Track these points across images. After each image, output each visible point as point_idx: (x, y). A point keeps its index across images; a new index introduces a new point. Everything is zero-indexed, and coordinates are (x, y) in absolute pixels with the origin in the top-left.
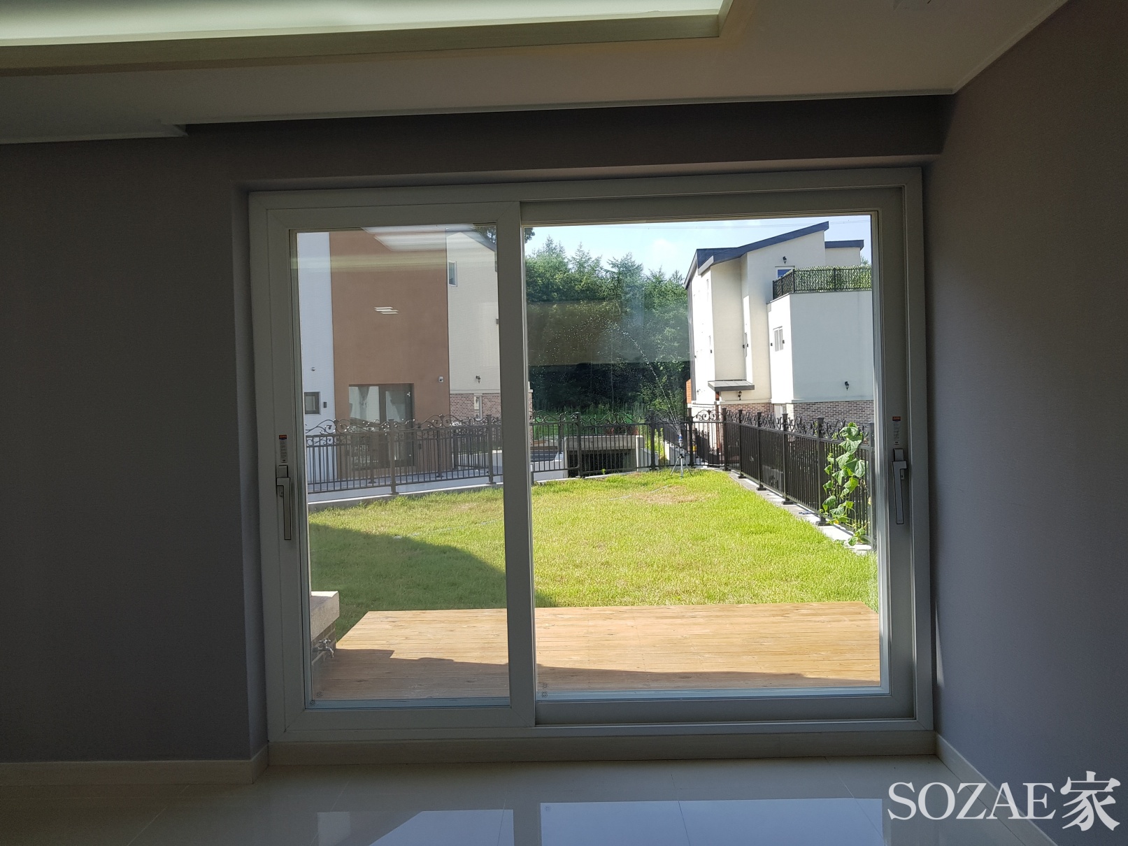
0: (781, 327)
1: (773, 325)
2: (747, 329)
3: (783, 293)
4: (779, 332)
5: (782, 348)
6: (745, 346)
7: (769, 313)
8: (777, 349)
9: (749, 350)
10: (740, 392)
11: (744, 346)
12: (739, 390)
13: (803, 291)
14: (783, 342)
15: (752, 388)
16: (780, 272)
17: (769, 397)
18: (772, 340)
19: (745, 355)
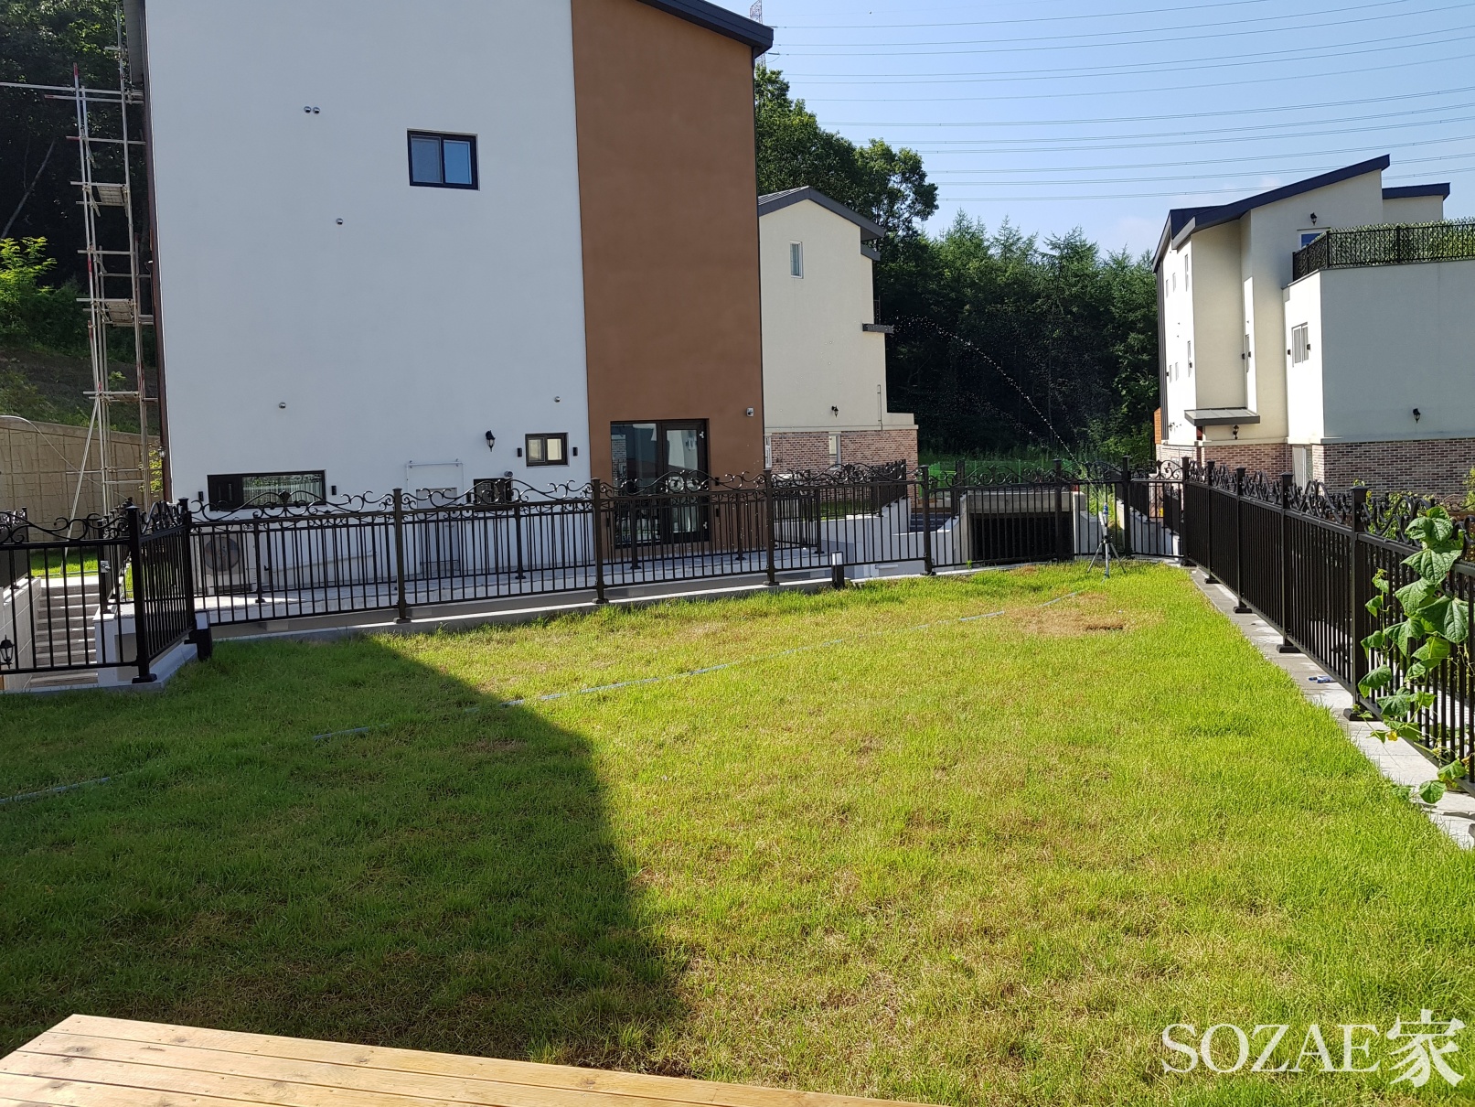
0: (1306, 323)
1: (1292, 320)
2: (1249, 329)
3: (1309, 270)
4: (1302, 331)
5: (1306, 357)
6: (1246, 356)
7: (1286, 304)
8: (1297, 360)
9: (1252, 361)
10: (1236, 427)
11: (1243, 355)
12: (1234, 424)
13: (1344, 266)
14: (1309, 347)
15: (1255, 420)
16: (1305, 238)
17: (1285, 435)
18: (1289, 346)
19: (1245, 370)
